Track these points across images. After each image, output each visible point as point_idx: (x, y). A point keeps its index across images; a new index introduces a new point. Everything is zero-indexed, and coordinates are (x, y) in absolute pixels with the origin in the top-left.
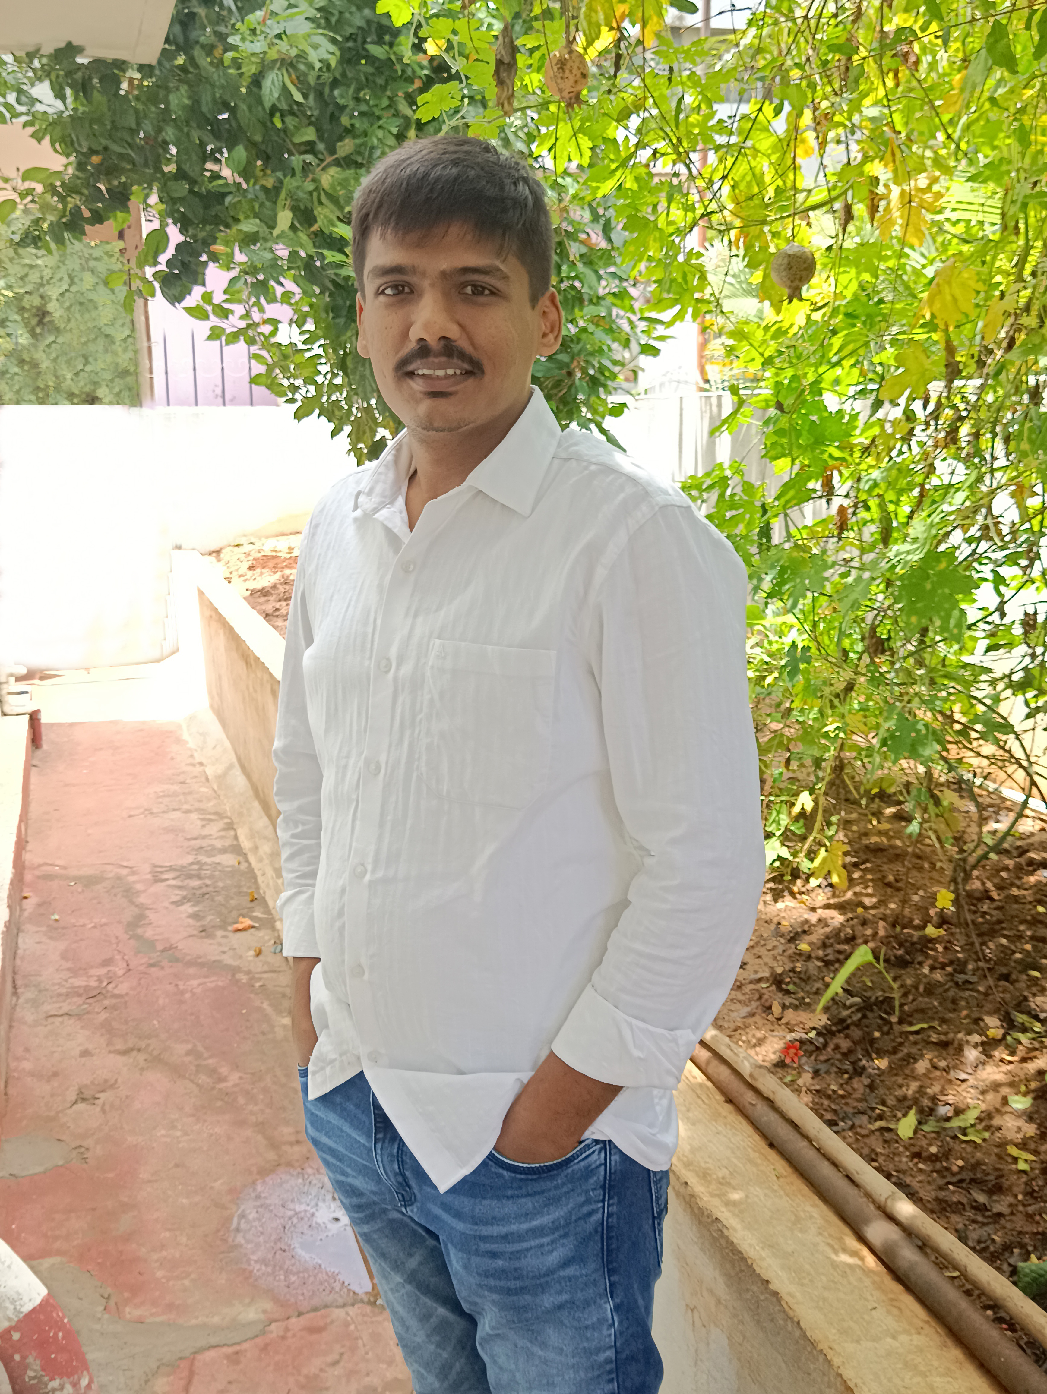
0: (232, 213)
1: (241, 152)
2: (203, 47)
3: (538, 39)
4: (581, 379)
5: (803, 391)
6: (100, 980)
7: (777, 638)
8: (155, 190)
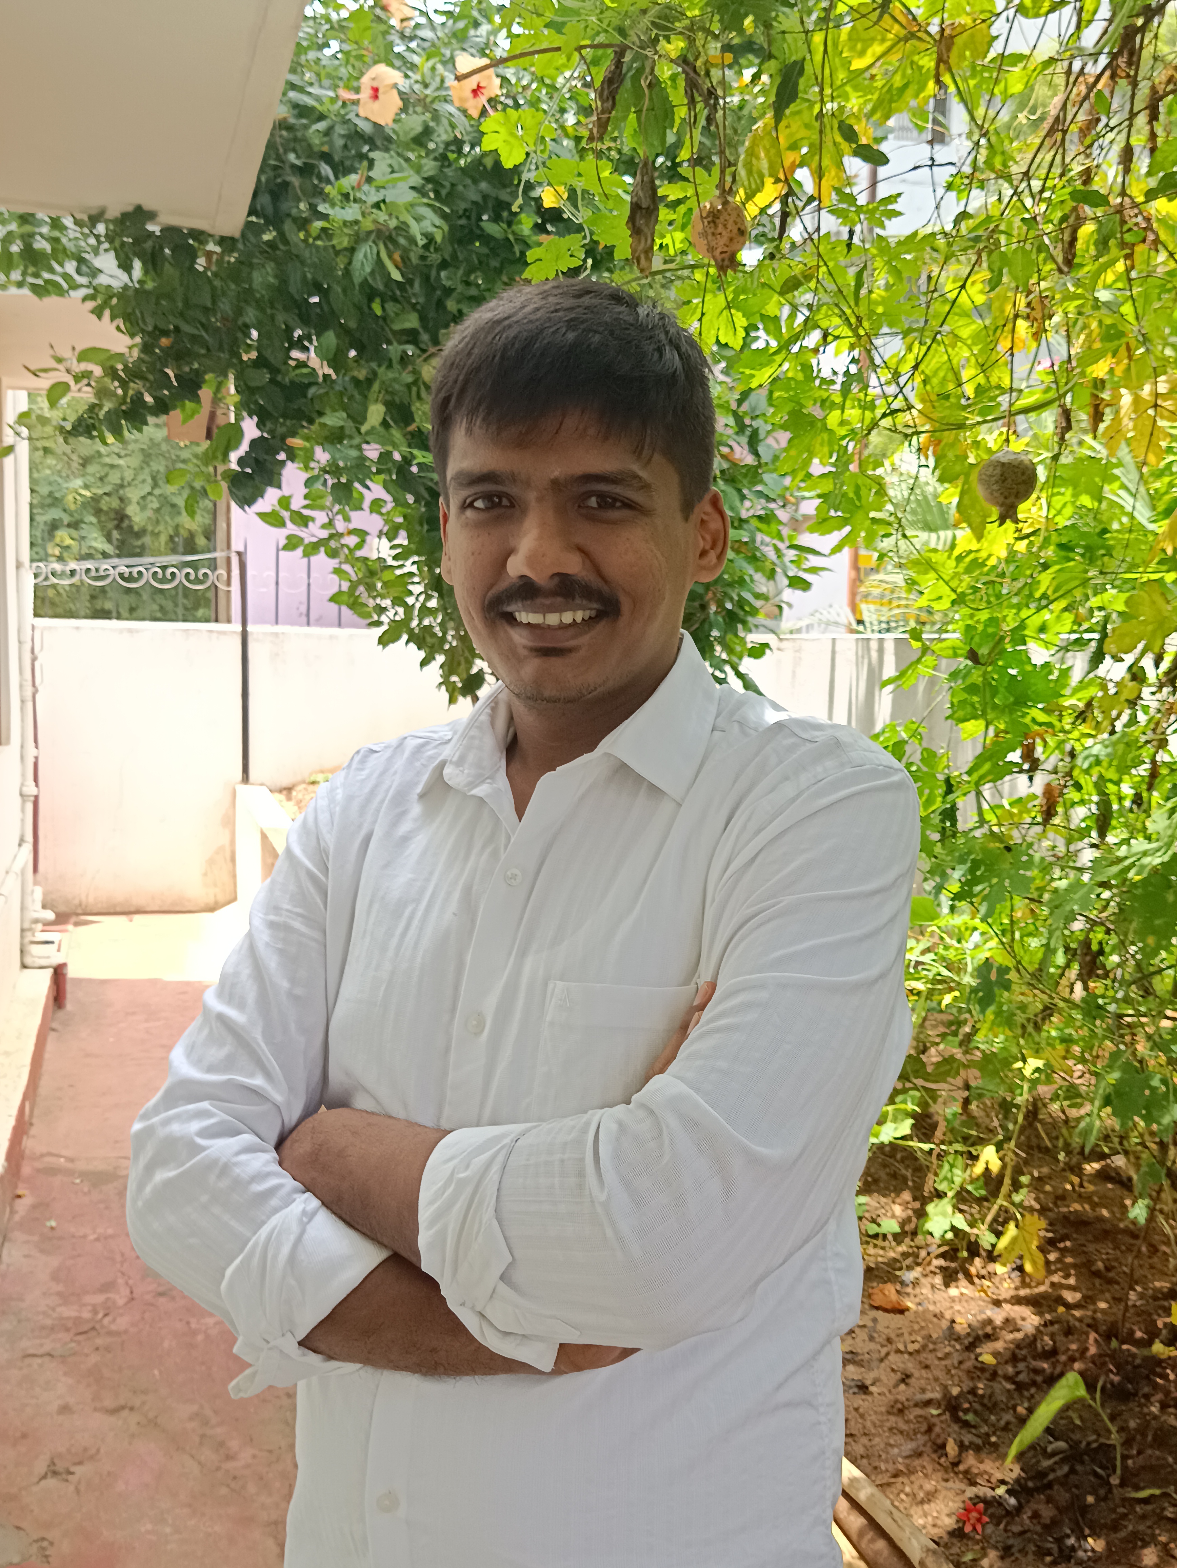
0: (317, 408)
1: (330, 338)
2: (295, 220)
3: (684, 190)
4: (716, 613)
5: (1002, 638)
6: (95, 1312)
7: (954, 943)
8: (231, 377)
